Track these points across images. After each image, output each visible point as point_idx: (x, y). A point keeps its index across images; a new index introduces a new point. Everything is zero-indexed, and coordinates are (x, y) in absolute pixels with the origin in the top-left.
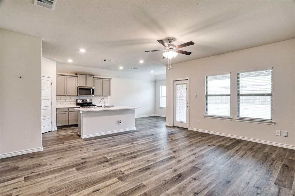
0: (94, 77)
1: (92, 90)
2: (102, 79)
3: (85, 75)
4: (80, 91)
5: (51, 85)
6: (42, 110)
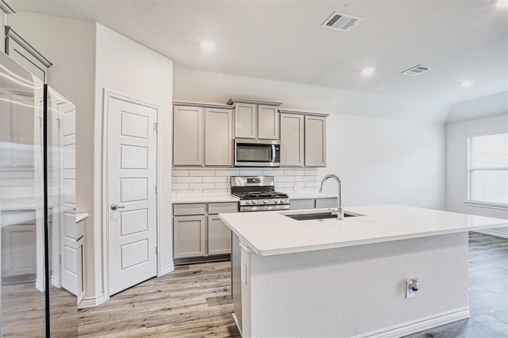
0: (279, 111)
1: (274, 148)
2: (302, 117)
3: (254, 104)
4: (240, 150)
5: (154, 129)
6: (122, 213)
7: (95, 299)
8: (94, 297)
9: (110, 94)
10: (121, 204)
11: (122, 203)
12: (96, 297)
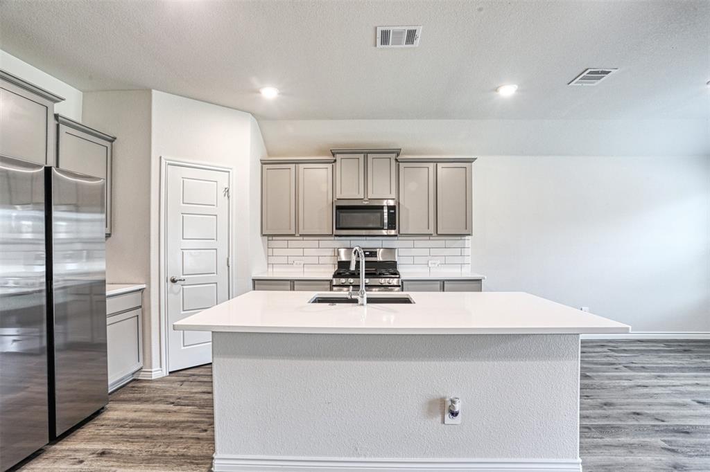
0: (396, 160)
2: (432, 165)
3: (362, 153)
4: (341, 214)
5: (225, 195)
6: (184, 287)
7: (151, 372)
8: (150, 370)
9: (168, 162)
10: (182, 277)
11: (184, 276)
12: (153, 370)
